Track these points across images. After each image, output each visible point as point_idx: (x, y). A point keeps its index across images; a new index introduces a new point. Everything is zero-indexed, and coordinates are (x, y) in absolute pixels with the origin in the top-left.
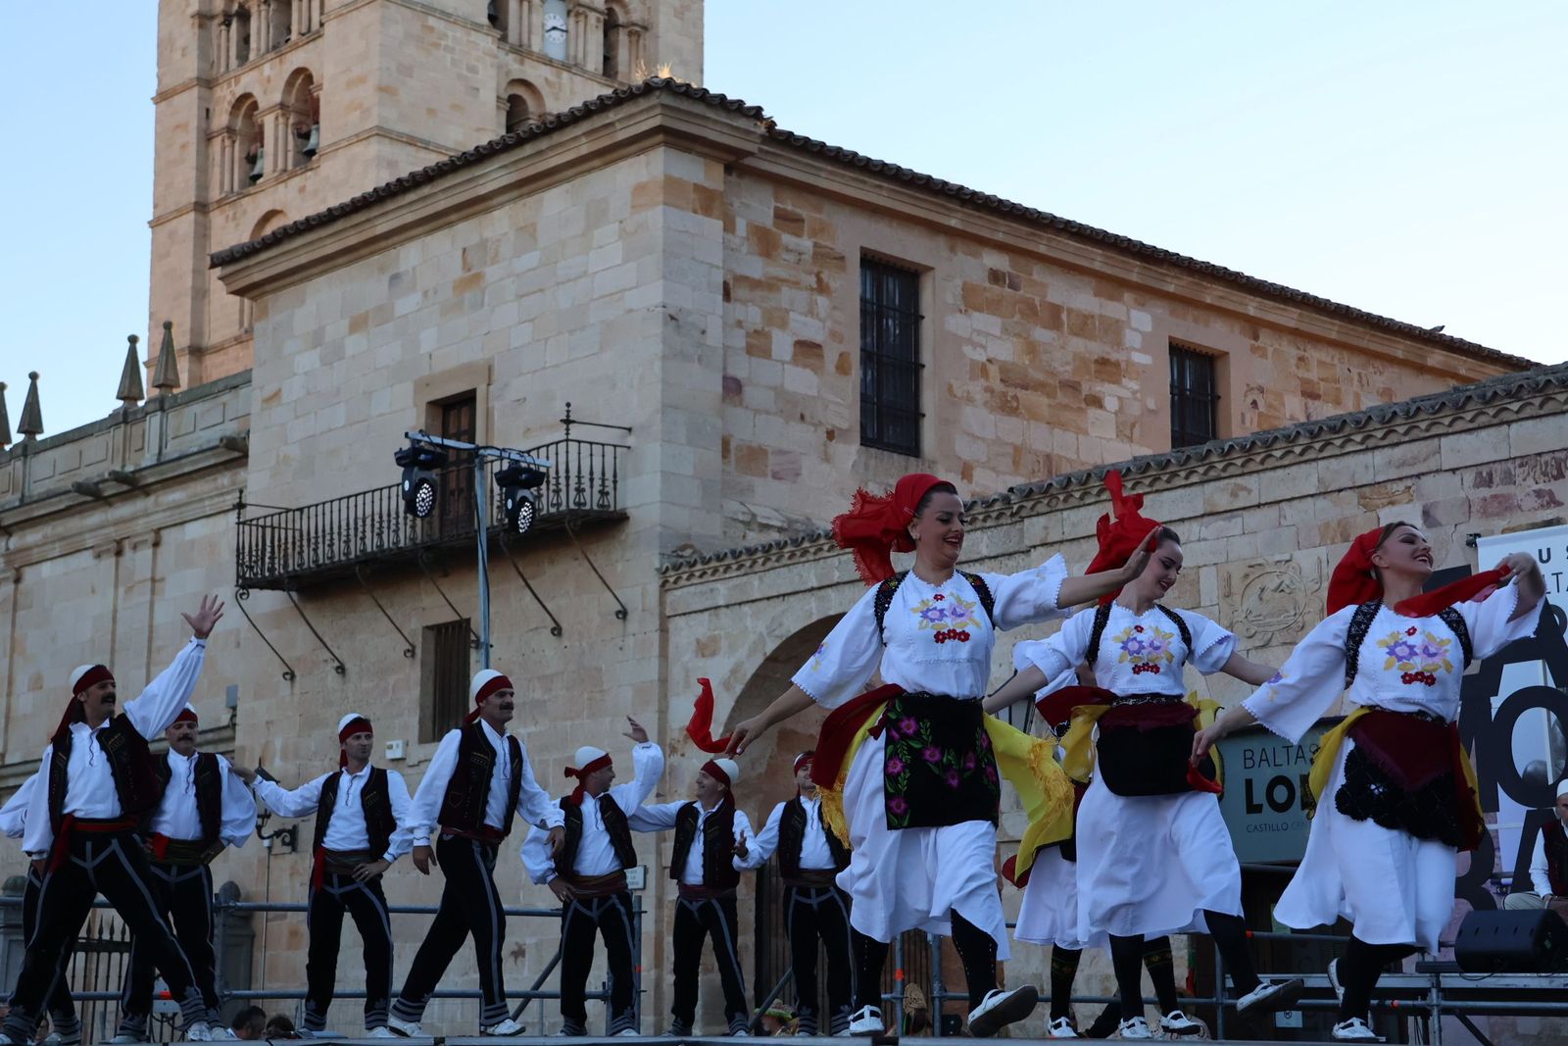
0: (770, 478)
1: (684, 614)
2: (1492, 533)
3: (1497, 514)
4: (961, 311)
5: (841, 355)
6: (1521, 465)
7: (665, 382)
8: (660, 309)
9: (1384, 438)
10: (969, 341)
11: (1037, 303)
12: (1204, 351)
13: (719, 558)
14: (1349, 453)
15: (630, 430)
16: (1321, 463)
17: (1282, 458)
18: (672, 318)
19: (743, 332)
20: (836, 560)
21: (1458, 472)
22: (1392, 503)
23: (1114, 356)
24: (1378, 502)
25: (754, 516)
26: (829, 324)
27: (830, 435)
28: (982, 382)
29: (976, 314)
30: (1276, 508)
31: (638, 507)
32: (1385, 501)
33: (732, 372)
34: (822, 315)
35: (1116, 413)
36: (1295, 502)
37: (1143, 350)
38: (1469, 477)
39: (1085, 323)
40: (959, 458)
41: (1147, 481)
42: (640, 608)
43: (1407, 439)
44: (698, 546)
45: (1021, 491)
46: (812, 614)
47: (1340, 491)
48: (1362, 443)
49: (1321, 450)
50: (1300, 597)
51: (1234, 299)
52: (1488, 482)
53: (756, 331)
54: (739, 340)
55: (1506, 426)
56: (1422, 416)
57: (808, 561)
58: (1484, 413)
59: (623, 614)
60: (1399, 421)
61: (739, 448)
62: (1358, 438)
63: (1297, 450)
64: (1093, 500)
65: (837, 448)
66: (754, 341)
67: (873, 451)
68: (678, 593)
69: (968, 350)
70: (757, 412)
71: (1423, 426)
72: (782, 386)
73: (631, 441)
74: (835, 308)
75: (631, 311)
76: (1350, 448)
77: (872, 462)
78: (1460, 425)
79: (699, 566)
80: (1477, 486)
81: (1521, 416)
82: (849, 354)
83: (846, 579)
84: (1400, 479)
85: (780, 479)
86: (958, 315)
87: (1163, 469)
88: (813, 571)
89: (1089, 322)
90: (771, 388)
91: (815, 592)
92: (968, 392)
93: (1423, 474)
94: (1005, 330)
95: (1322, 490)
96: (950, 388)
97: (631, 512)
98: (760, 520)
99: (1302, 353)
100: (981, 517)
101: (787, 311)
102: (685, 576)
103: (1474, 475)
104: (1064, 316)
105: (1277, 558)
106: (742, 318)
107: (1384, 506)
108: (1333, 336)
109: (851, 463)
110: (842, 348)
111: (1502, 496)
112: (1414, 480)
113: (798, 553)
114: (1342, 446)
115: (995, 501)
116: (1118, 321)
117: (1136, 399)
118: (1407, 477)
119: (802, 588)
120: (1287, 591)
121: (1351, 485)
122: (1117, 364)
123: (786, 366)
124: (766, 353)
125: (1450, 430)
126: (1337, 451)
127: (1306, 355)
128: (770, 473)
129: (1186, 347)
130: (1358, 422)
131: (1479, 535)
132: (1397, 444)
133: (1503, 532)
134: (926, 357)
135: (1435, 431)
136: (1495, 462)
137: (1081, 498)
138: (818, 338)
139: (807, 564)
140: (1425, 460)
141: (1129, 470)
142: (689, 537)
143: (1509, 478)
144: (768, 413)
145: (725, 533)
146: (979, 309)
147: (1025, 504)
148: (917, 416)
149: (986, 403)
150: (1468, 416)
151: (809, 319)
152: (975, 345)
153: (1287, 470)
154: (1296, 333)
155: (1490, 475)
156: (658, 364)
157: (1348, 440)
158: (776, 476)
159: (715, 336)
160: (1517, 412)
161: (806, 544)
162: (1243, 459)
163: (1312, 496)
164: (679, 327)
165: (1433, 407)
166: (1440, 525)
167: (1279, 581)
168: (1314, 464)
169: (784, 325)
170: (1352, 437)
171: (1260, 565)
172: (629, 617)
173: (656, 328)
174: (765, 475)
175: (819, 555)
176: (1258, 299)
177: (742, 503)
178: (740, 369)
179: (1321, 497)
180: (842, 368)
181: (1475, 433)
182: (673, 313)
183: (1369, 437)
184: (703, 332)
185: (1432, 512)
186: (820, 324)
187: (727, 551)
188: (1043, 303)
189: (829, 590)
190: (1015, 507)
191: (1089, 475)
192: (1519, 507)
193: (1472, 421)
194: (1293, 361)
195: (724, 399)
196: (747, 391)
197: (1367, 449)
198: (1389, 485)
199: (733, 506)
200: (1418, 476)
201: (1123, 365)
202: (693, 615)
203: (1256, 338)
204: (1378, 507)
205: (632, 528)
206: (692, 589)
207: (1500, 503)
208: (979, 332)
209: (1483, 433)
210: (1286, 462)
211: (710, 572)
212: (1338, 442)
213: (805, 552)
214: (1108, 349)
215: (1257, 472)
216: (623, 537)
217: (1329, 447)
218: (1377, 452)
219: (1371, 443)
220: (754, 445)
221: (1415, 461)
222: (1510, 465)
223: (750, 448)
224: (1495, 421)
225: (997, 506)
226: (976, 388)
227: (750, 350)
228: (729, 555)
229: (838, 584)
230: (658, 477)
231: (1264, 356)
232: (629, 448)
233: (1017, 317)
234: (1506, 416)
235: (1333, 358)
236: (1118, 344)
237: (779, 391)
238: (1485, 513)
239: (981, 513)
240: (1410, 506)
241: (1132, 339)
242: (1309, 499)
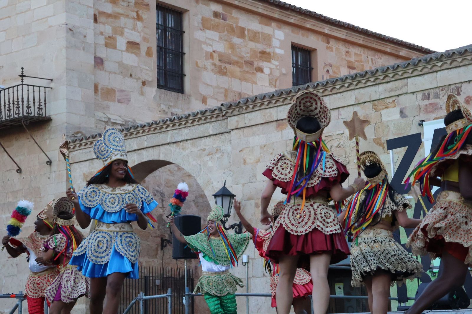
0: (117, 102)
1: (78, 162)
2: (429, 120)
3: (432, 112)
4: (201, 30)
5: (148, 48)
6: (442, 90)
7: (67, 58)
8: (65, 26)
9: (383, 79)
10: (205, 43)
11: (234, 26)
12: (306, 49)
13: (94, 137)
14: (368, 86)
15: (52, 80)
16: (356, 91)
17: (340, 88)
18: (70, 30)
19: (103, 37)
20: (145, 137)
21: (415, 94)
22: (386, 108)
23: (268, 50)
24: (381, 107)
25: (109, 119)
26: (142, 34)
27: (144, 83)
28: (211, 61)
29: (208, 31)
30: (337, 111)
31: (55, 115)
32: (384, 107)
33: (98, 55)
34: (140, 30)
35: (269, 75)
36: (345, 108)
37: (280, 48)
38: (420, 95)
39: (255, 36)
40: (201, 94)
41: (281, 100)
42: (57, 160)
43: (393, 79)
44: (84, 132)
45: (227, 105)
46: (135, 161)
47: (365, 103)
48: (374, 82)
49: (356, 85)
50: (347, 149)
51: (319, 26)
52: (428, 98)
53: (109, 37)
54: (102, 40)
55: (435, 73)
56: (400, 69)
57: (133, 138)
58: (426, 67)
59: (50, 163)
60: (390, 71)
61: (102, 89)
62: (372, 79)
63: (346, 85)
64: (258, 109)
65: (147, 89)
66: (108, 41)
67: (163, 90)
68: (75, 153)
69: (204, 46)
70: (110, 73)
71: (400, 73)
72: (122, 61)
73: (52, 85)
74: (145, 27)
75: (51, 26)
76: (369, 84)
77: (163, 96)
78: (416, 73)
79: (84, 141)
80: (423, 99)
81: (442, 68)
82: (151, 48)
83: (150, 145)
84: (390, 97)
85: (121, 103)
86: (200, 31)
87: (288, 94)
88: (135, 142)
89: (257, 35)
90: (117, 63)
91: (136, 151)
92: (205, 65)
93: (400, 95)
94: (220, 38)
95: (357, 103)
96: (197, 63)
97: (52, 117)
98: (112, 121)
99: (347, 50)
100: (209, 117)
101: (123, 28)
102: (78, 145)
103: (422, 95)
104: (246, 32)
105: (338, 133)
106: (103, 31)
107: (383, 109)
108: (361, 42)
109: (153, 96)
110: (149, 45)
111: (433, 103)
112: (396, 97)
113: (129, 134)
114: (365, 83)
115: (215, 110)
116: (269, 35)
117: (277, 69)
118: (393, 96)
119: (131, 150)
120: (342, 147)
121: (369, 100)
122: (269, 54)
123: (123, 52)
124: (114, 47)
125: (412, 75)
126: (363, 86)
127: (350, 50)
128: (116, 100)
129: (299, 46)
130: (372, 73)
131: (423, 121)
132: (389, 82)
133: (434, 119)
134: (186, 50)
135: (405, 75)
136: (431, 89)
137: (253, 108)
138: (138, 40)
139: (133, 139)
140: (401, 88)
141: (273, 95)
142: (80, 128)
143: (437, 96)
144: (115, 73)
145: (96, 126)
146: (209, 29)
147: (228, 111)
148: (182, 76)
149: (212, 70)
150: (419, 69)
151: (133, 32)
152: (207, 45)
153: (342, 94)
154: (345, 41)
155: (429, 94)
156: (64, 51)
157: (368, 80)
158: (119, 101)
159: (90, 39)
160: (441, 67)
161: (132, 130)
162: (323, 89)
163: (353, 105)
164: (73, 34)
165: (404, 65)
166: (407, 117)
167: (338, 143)
168: (353, 91)
169: (122, 34)
170: (370, 79)
171: (330, 136)
172: (52, 164)
173: (63, 34)
174: (114, 101)
175: (138, 135)
176: (329, 26)
177: (104, 113)
178: (103, 53)
179: (356, 106)
180: (149, 53)
181: (422, 76)
182: (71, 28)
183: (377, 79)
184: (85, 36)
185: (404, 111)
186: (139, 34)
187: (97, 134)
188: (237, 26)
189: (143, 151)
190: (224, 112)
191: (256, 98)
192: (441, 108)
193: (421, 71)
194: (344, 53)
195: (95, 67)
196: (106, 63)
197: (376, 84)
198: (385, 100)
199: (100, 115)
200: (398, 96)
201: (272, 54)
202: (82, 163)
203: (328, 43)
204: (381, 110)
205: (53, 124)
206: (81, 151)
207: (433, 107)
208: (209, 39)
209: (426, 76)
210: (341, 90)
211: (89, 143)
212: (364, 81)
213: (132, 134)
214: (265, 47)
215: (329, 95)
216: (49, 128)
217: (360, 84)
218: (380, 85)
219: (378, 81)
220: (109, 87)
221: (397, 89)
222: (437, 90)
223: (107, 88)
224: (431, 71)
225: (216, 112)
226: (208, 64)
227: (107, 45)
228: (98, 136)
229: (146, 148)
230: (65, 101)
231: (332, 51)
232: (52, 88)
233: (226, 33)
234: (436, 69)
235: (360, 52)
236: (270, 45)
237: (121, 64)
238: (427, 111)
239: (209, 115)
240: (395, 108)
241: (275, 43)
242: (351, 107)
